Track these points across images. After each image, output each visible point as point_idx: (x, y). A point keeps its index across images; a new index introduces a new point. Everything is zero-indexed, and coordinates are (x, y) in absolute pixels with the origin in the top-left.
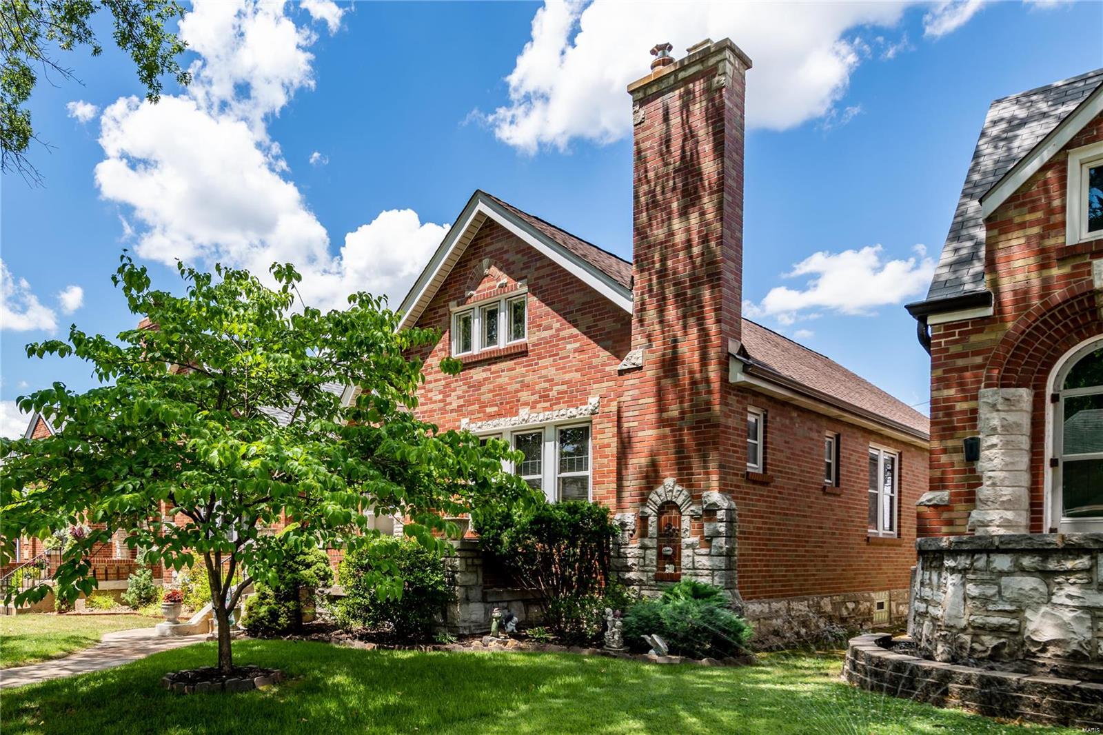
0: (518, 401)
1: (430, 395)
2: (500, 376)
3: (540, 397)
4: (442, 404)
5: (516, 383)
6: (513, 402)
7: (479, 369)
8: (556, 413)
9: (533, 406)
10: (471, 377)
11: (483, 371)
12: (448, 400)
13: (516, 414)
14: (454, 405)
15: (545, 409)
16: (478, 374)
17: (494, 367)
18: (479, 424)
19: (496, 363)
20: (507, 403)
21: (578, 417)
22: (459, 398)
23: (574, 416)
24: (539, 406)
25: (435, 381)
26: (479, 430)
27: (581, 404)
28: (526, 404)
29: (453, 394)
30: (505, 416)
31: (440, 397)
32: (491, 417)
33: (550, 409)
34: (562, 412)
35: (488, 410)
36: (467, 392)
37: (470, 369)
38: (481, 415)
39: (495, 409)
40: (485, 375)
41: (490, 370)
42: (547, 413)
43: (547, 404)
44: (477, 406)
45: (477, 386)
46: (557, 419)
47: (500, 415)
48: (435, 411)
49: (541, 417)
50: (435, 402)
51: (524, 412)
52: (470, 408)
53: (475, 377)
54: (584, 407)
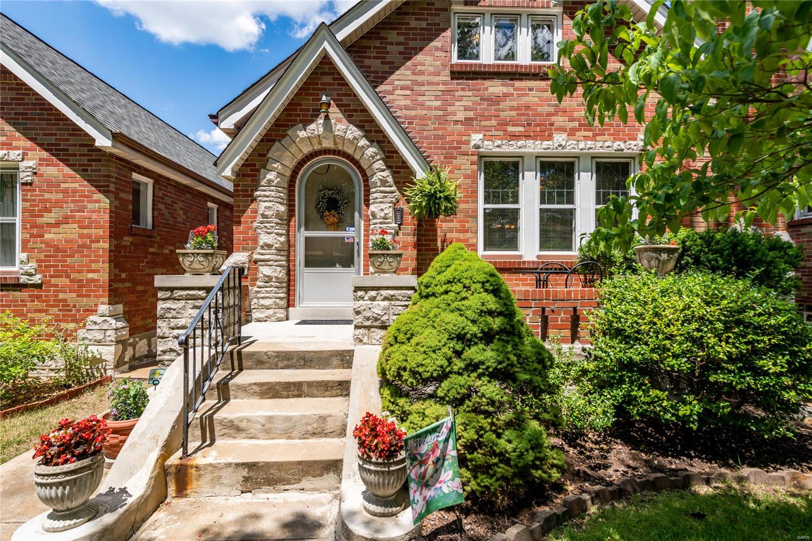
0: (552, 124)
1: (420, 98)
2: (527, 95)
3: (580, 125)
4: (441, 113)
5: (549, 105)
6: (543, 125)
7: (497, 82)
8: (600, 144)
9: (572, 133)
10: (486, 89)
11: (502, 85)
12: (450, 109)
13: (550, 137)
14: (461, 116)
15: (586, 138)
16: (495, 88)
17: (518, 84)
18: (499, 142)
19: (521, 79)
20: (537, 125)
21: (626, 151)
22: (466, 109)
23: (622, 150)
24: (578, 133)
25: (429, 84)
26: (498, 150)
27: (630, 139)
28: (562, 129)
29: (457, 103)
30: (534, 138)
31: (438, 103)
32: (515, 137)
33: (594, 138)
34: (607, 144)
35: (510, 129)
36: (479, 104)
37: (485, 79)
38: (501, 133)
39: (522, 129)
40: (505, 90)
41: (513, 86)
42: (589, 142)
43: (590, 134)
44: (494, 122)
45: (495, 100)
46: (601, 151)
47: (528, 137)
48: (429, 119)
49: (582, 145)
50: (430, 108)
51: (560, 138)
52: (483, 123)
53: (491, 90)
54: (634, 143)
